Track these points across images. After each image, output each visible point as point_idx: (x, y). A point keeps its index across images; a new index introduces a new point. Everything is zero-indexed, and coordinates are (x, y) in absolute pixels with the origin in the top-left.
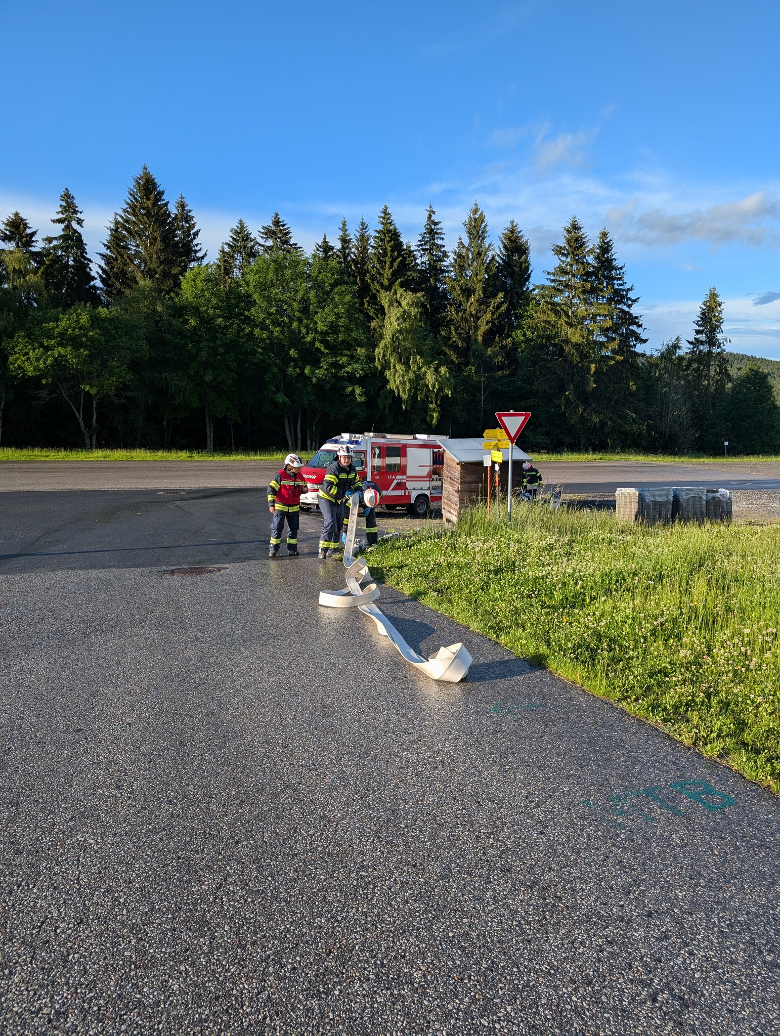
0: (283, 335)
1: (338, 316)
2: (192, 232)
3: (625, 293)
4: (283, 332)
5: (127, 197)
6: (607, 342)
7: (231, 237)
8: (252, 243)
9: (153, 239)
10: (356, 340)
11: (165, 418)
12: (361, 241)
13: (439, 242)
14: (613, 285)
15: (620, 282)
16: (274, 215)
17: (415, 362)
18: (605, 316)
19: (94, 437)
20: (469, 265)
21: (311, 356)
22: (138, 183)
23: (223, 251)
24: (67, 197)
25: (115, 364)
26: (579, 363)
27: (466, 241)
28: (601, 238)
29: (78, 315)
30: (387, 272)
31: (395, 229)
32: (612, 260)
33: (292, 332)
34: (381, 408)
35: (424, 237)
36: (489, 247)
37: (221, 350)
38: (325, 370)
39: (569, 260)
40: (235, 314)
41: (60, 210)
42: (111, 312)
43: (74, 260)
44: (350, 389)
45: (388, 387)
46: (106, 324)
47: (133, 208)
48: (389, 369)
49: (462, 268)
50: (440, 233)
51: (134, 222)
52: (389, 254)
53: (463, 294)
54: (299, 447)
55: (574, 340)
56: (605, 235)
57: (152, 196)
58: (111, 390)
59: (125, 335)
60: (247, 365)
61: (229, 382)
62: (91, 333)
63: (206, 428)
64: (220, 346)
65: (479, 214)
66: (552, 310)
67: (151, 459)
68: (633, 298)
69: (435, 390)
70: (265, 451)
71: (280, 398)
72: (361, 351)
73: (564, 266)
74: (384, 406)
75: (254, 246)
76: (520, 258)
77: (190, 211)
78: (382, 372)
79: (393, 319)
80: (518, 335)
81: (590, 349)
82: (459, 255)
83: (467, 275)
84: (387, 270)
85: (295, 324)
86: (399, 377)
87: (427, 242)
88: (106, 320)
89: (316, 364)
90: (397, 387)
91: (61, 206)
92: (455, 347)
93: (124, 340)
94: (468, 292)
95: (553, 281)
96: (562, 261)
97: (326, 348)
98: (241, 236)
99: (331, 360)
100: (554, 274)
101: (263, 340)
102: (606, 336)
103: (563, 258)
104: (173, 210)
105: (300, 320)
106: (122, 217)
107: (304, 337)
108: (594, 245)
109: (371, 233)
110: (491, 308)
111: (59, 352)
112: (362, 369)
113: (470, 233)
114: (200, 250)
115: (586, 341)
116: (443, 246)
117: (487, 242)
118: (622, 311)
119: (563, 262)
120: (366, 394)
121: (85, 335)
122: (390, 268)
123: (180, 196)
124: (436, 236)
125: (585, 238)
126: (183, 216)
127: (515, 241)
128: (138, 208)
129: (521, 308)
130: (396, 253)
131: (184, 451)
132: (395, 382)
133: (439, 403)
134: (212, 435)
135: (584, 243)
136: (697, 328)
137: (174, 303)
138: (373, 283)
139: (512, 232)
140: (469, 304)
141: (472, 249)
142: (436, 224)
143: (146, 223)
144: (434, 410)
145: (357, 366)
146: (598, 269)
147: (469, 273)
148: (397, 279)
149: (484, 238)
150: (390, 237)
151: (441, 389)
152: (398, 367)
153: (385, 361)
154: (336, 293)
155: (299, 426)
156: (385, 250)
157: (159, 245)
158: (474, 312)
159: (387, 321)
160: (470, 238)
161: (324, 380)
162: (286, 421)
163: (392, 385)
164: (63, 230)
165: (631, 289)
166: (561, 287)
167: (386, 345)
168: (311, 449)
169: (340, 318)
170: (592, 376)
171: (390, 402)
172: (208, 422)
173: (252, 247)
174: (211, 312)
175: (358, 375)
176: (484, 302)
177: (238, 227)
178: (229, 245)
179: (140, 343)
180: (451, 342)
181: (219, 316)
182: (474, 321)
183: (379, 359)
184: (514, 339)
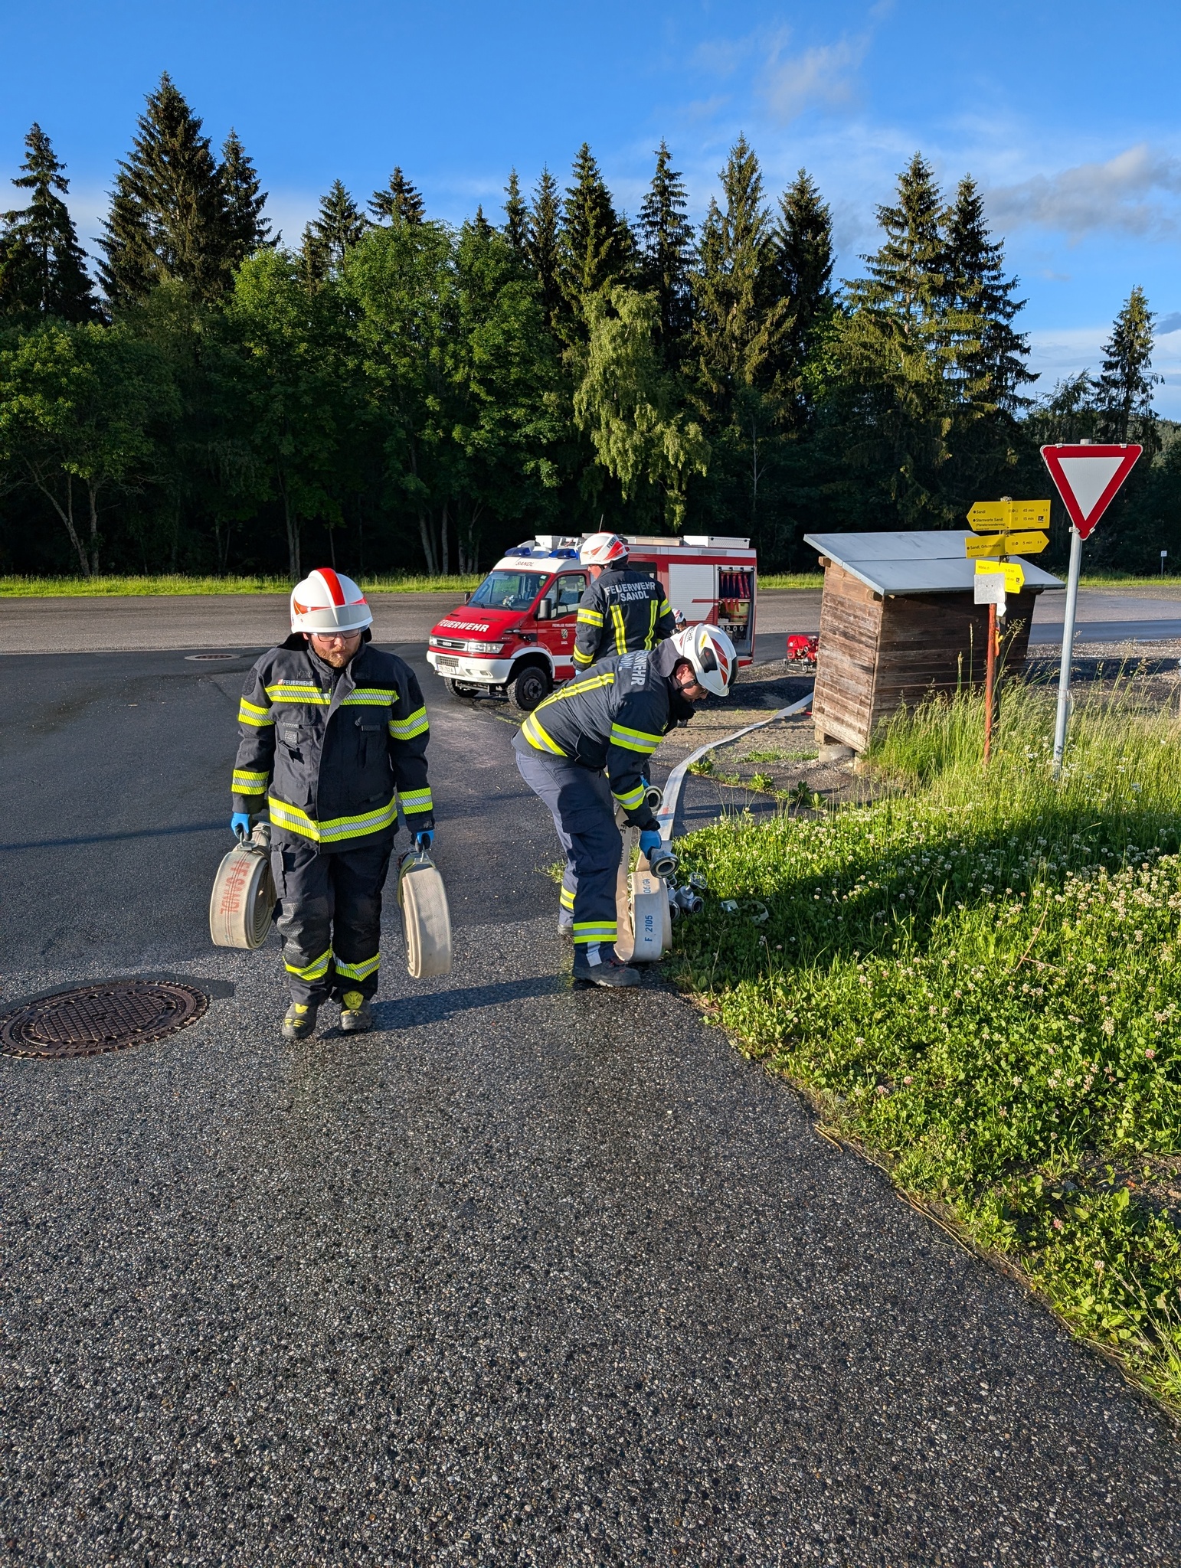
0: (414, 371)
1: (509, 336)
2: (254, 198)
3: (1001, 293)
4: (413, 366)
5: (136, 132)
6: (971, 380)
7: (323, 212)
8: (358, 223)
9: (184, 207)
10: (540, 379)
11: (217, 521)
12: (543, 209)
13: (677, 209)
14: (981, 277)
15: (994, 273)
16: (393, 173)
17: (643, 416)
18: (968, 333)
19: (96, 555)
20: (730, 250)
21: (463, 409)
22: (155, 106)
23: (308, 236)
24: (38, 139)
25: (121, 424)
26: (920, 416)
27: (724, 206)
28: (961, 194)
29: (51, 337)
30: (590, 264)
31: (601, 187)
32: (979, 233)
33: (431, 366)
34: (585, 498)
35: (651, 201)
36: (763, 217)
37: (307, 400)
38: (488, 432)
39: (906, 234)
40: (330, 336)
41: (27, 162)
42: (110, 331)
43: (56, 253)
44: (532, 464)
45: (597, 461)
46: (103, 353)
47: (148, 150)
48: (599, 429)
49: (717, 257)
50: (680, 194)
51: (151, 177)
52: (592, 233)
53: (720, 302)
54: (446, 568)
55: (912, 377)
56: (968, 188)
57: (180, 129)
58: (116, 471)
59: (138, 374)
60: (352, 425)
61: (324, 455)
62: (75, 370)
63: (287, 538)
64: (305, 392)
65: (746, 156)
66: (875, 324)
67: (190, 592)
68: (1015, 302)
69: (680, 465)
70: (387, 577)
71: (412, 482)
72: (549, 398)
73: (896, 245)
74: (591, 495)
75: (362, 226)
76: (814, 238)
77: (249, 160)
78: (586, 435)
79: (605, 340)
80: (813, 371)
81: (939, 392)
82: (712, 234)
83: (726, 269)
84: (589, 260)
85: (435, 351)
86: (615, 442)
87: (657, 209)
88: (100, 346)
89: (471, 421)
90: (613, 461)
91: (28, 155)
92: (706, 394)
93: (135, 381)
94: (727, 298)
95: (879, 272)
96: (893, 237)
97: (488, 393)
98: (339, 209)
99: (497, 415)
100: (879, 261)
101: (379, 382)
102: (970, 370)
103: (897, 232)
104: (219, 156)
105: (442, 344)
106: (130, 169)
107: (449, 375)
108: (950, 208)
109: (561, 193)
110: (768, 323)
111: (20, 403)
112: (552, 429)
113: (731, 191)
114: (269, 231)
115: (935, 377)
116: (685, 217)
117: (761, 206)
118: (997, 326)
119: (896, 238)
120: (558, 473)
121: (66, 374)
122: (595, 257)
123: (230, 133)
124: (673, 198)
125: (935, 193)
126: (236, 168)
127: (807, 207)
128: (156, 152)
129: (817, 324)
130: (604, 230)
131: (248, 578)
132: (609, 451)
133: (684, 487)
134: (298, 550)
135: (933, 203)
136: (1107, 358)
137: (225, 318)
138: (565, 284)
139: (802, 190)
140: (730, 317)
141: (735, 222)
142: (672, 177)
143: (172, 178)
144: (676, 501)
145: (543, 424)
146: (957, 250)
147: (729, 263)
148: (605, 277)
149: (754, 201)
150: (594, 201)
151: (688, 463)
152: (614, 426)
153: (591, 414)
154: (505, 296)
155: (444, 532)
156: (585, 224)
157: (194, 219)
158: (737, 333)
159: (593, 346)
160: (731, 202)
161: (485, 450)
162: (423, 524)
163: (603, 458)
164: (34, 198)
165: (1013, 284)
166: (893, 284)
167: (592, 386)
168: (465, 572)
169: (513, 339)
170: (944, 439)
171: (601, 487)
172: (289, 528)
173: (359, 229)
174: (287, 331)
175: (544, 441)
176: (754, 315)
177: (333, 194)
178: (320, 226)
179: (165, 388)
180: (698, 385)
181: (302, 339)
182: (737, 349)
183: (580, 412)
184: (805, 378)
